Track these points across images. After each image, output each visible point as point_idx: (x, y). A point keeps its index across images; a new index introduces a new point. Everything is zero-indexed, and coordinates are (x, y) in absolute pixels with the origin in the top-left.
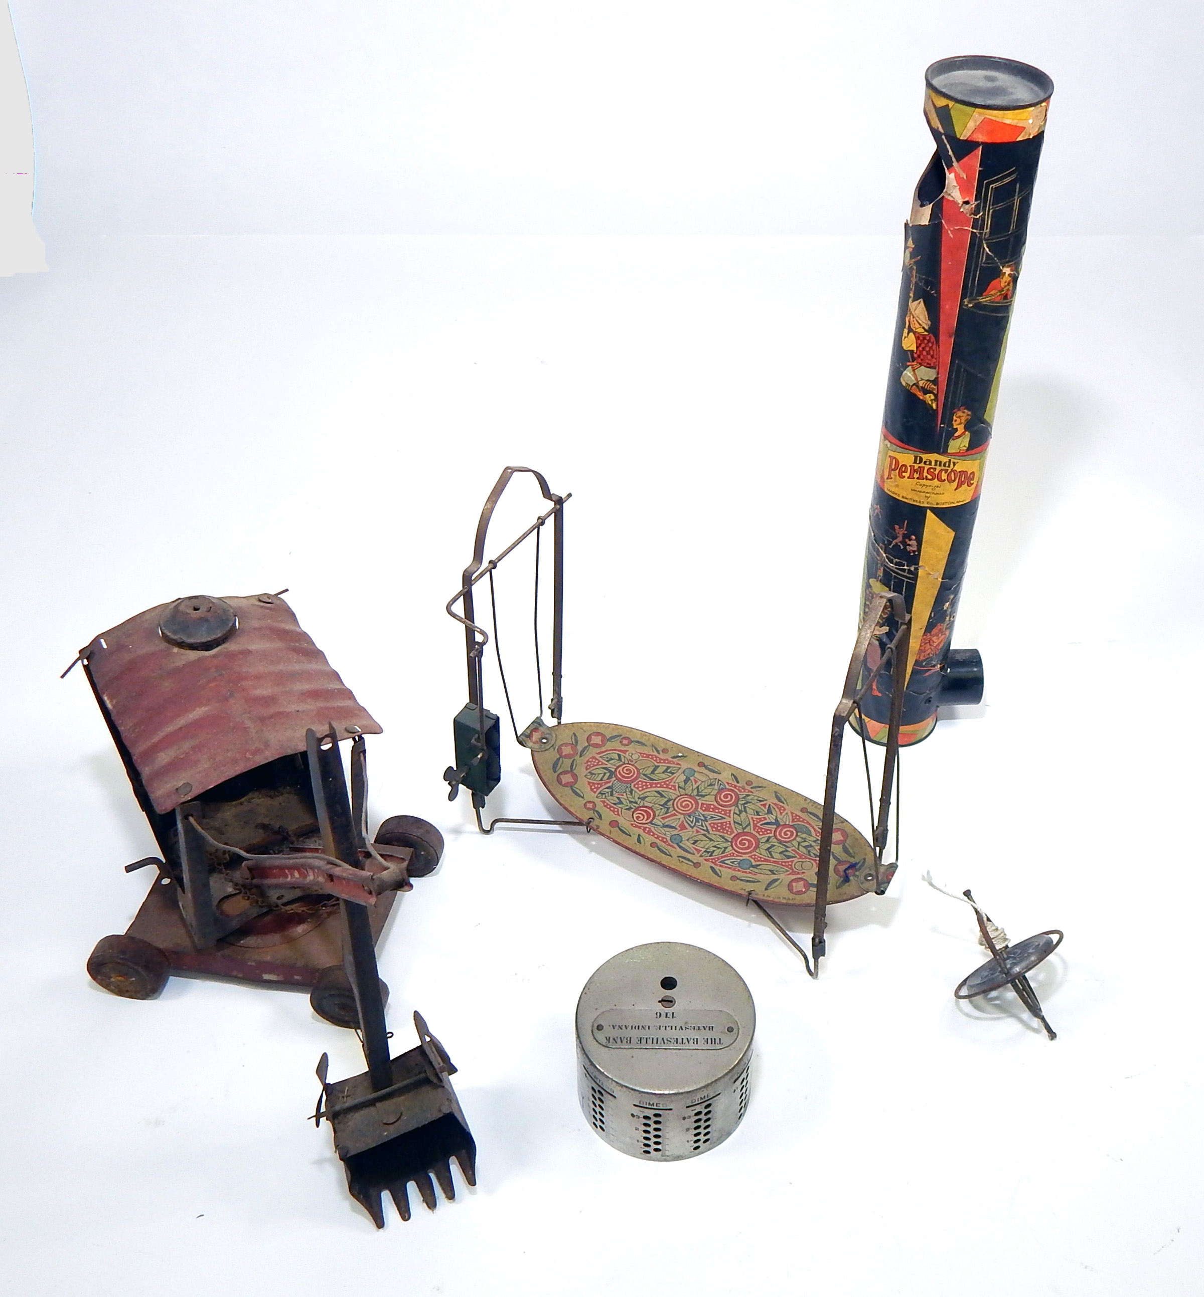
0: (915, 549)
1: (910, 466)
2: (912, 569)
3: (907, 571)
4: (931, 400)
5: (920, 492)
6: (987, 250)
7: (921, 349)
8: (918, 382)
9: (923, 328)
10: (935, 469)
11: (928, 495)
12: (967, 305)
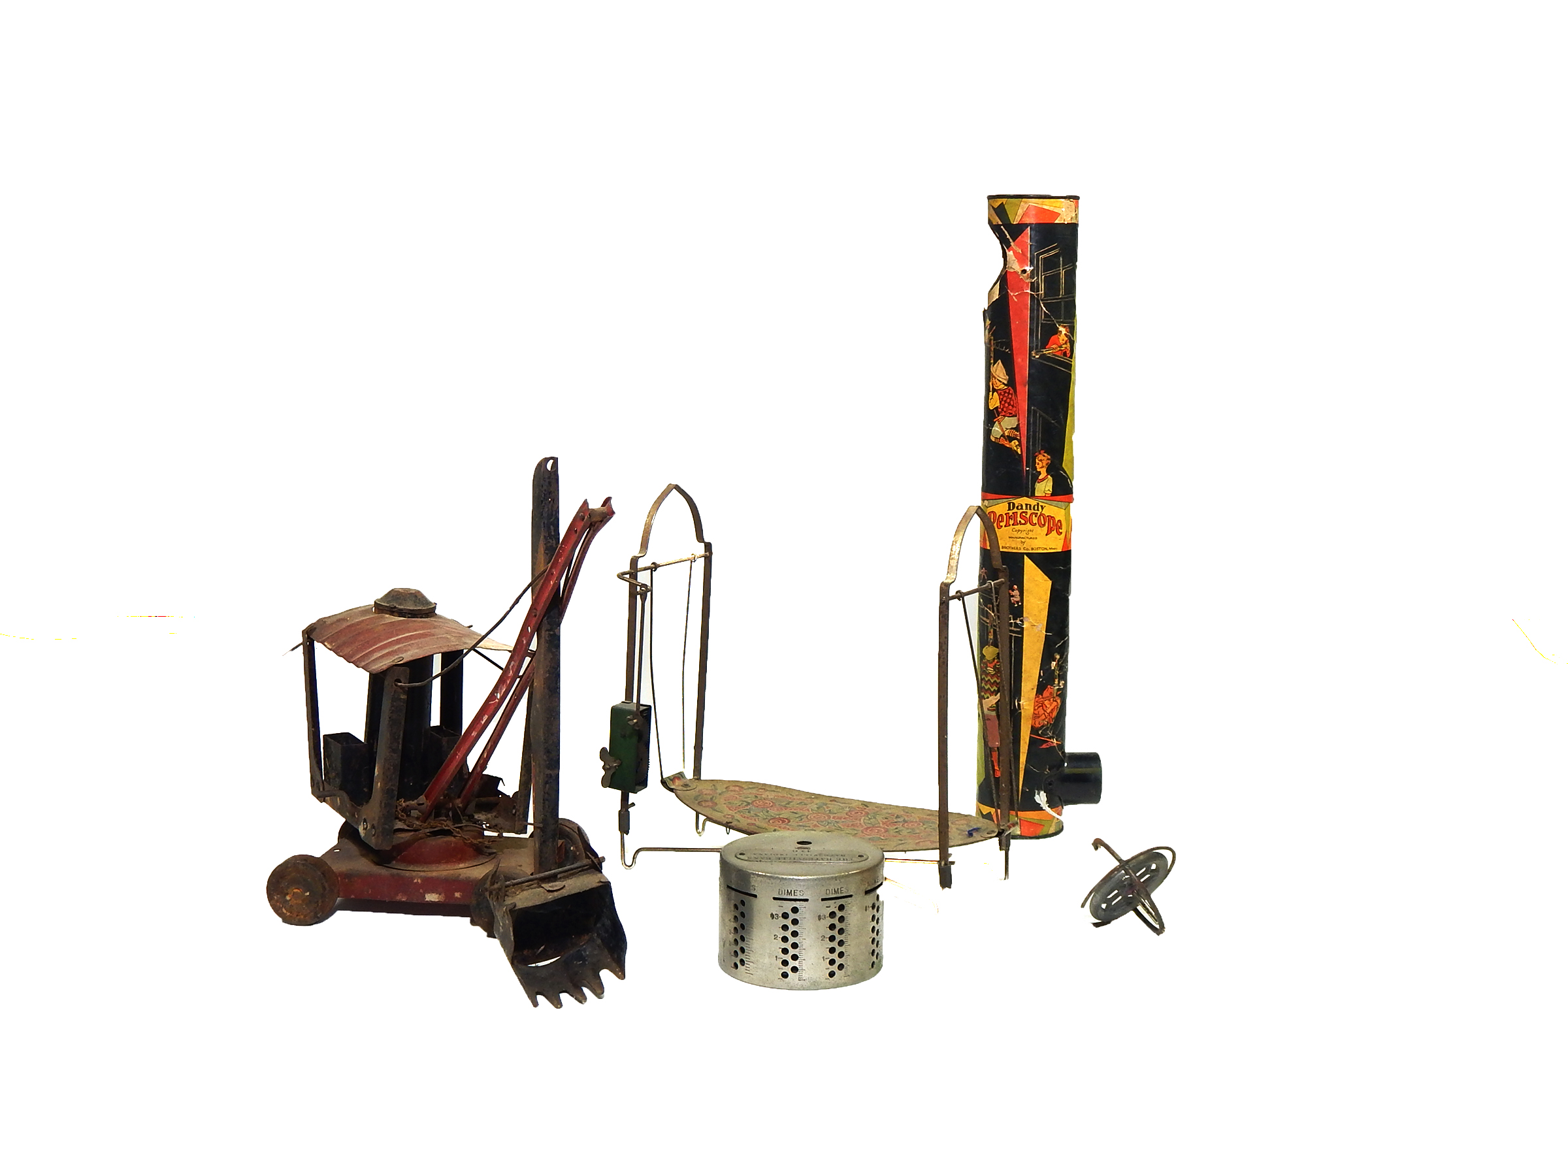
0: (1018, 599)
1: (1006, 514)
2: (1018, 622)
3: (1013, 625)
4: (1016, 446)
5: (1017, 538)
6: (1044, 309)
7: (1003, 402)
8: (1004, 433)
9: (1004, 383)
10: (1027, 512)
11: (1023, 540)
12: (1034, 357)
